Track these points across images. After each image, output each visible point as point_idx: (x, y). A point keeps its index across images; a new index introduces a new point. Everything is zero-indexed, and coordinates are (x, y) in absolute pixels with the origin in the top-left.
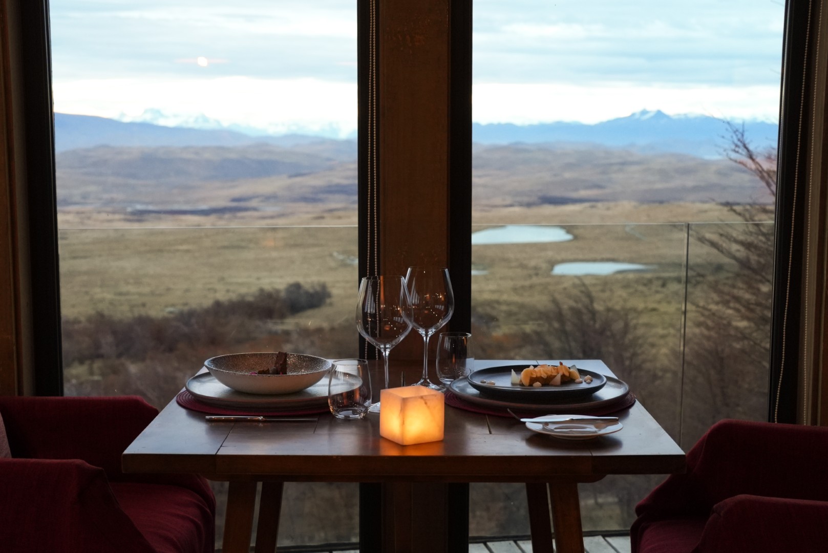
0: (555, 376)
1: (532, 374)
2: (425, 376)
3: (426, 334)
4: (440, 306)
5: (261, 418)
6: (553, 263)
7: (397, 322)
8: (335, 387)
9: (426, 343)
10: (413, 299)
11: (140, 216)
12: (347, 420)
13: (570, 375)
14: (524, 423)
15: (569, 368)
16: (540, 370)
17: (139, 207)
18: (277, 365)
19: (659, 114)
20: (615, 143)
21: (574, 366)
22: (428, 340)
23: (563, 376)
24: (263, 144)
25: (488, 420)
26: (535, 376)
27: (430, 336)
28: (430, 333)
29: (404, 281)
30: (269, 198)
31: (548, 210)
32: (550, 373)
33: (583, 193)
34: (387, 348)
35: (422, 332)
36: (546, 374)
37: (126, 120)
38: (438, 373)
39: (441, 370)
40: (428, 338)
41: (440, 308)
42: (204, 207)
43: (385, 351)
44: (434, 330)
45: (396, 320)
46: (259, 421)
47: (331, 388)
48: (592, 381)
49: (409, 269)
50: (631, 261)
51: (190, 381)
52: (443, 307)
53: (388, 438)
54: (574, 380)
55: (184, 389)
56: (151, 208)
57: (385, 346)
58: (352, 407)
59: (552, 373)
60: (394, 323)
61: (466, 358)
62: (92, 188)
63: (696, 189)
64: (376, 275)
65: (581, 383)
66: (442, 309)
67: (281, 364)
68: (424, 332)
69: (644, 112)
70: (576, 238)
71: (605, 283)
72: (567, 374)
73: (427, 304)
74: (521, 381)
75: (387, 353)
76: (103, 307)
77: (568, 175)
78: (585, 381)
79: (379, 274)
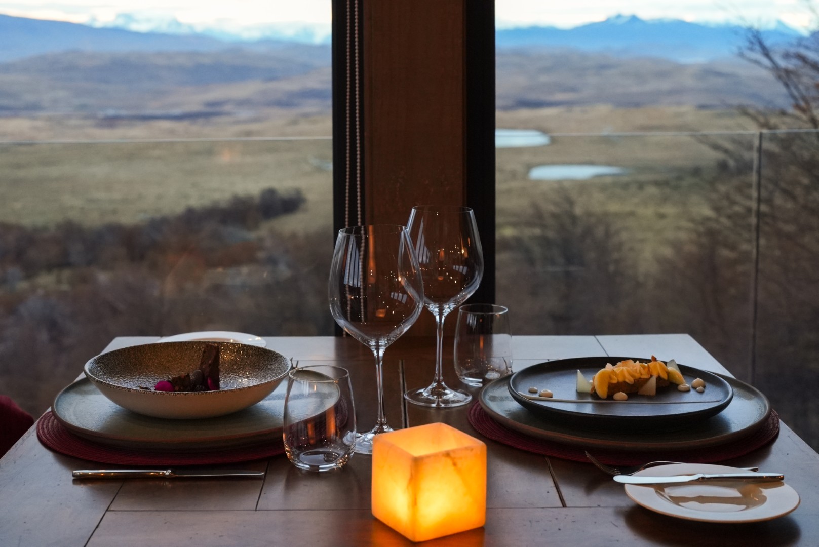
0: (647, 380)
1: (610, 378)
2: (439, 377)
3: (441, 312)
4: (461, 267)
5: (167, 472)
6: (529, 167)
7: (397, 301)
8: (296, 401)
9: (440, 325)
10: (420, 255)
11: (111, 122)
12: (314, 474)
13: (668, 377)
14: (622, 485)
15: (665, 363)
16: (622, 371)
17: (111, 112)
18: (204, 367)
19: (634, 19)
20: (592, 47)
21: (673, 360)
22: (443, 321)
23: (659, 379)
24: (237, 49)
25: (551, 468)
26: (615, 381)
27: (445, 314)
28: (447, 310)
29: (407, 230)
30: (243, 103)
31: (525, 114)
32: (637, 376)
33: (559, 97)
34: (381, 346)
35: (434, 309)
36: (632, 376)
37: (98, 24)
38: (456, 367)
39: (462, 363)
40: (443, 318)
41: (461, 271)
42: (177, 111)
43: (378, 350)
44: (452, 306)
45: (395, 298)
46: (164, 478)
47: (290, 403)
48: (704, 387)
49: (413, 210)
50: (609, 164)
51: (62, 394)
52: (466, 268)
53: (385, 522)
54: (678, 385)
55: (50, 409)
56: (123, 113)
57: (377, 343)
58: (322, 446)
59: (641, 374)
60: (392, 302)
61: (492, 333)
62: (61, 94)
63: (671, 92)
64: (359, 224)
65: (688, 391)
66: (465, 272)
67: (210, 364)
68: (437, 310)
69: (619, 16)
70: (553, 141)
71: (583, 186)
72: (665, 376)
73: (441, 264)
74: (593, 388)
75: (381, 353)
76: (74, 215)
77: (543, 79)
78: (694, 388)
79: (363, 223)
